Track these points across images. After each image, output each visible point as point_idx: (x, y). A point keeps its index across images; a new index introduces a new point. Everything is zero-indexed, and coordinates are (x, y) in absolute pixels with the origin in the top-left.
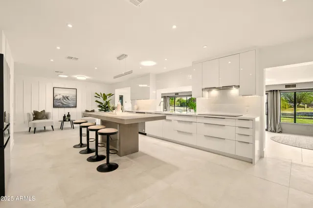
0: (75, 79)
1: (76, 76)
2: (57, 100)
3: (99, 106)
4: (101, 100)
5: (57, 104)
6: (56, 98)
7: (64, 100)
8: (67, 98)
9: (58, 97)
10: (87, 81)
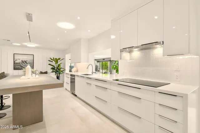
0: (26, 47)
1: (26, 44)
2: (17, 63)
3: (52, 68)
4: (53, 63)
5: (17, 67)
6: (16, 62)
7: (23, 64)
8: (26, 62)
9: (18, 61)
10: (36, 48)
